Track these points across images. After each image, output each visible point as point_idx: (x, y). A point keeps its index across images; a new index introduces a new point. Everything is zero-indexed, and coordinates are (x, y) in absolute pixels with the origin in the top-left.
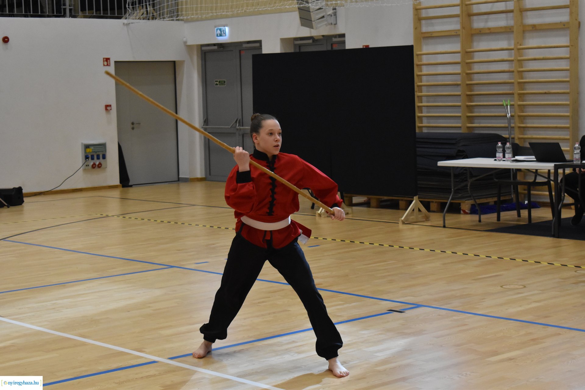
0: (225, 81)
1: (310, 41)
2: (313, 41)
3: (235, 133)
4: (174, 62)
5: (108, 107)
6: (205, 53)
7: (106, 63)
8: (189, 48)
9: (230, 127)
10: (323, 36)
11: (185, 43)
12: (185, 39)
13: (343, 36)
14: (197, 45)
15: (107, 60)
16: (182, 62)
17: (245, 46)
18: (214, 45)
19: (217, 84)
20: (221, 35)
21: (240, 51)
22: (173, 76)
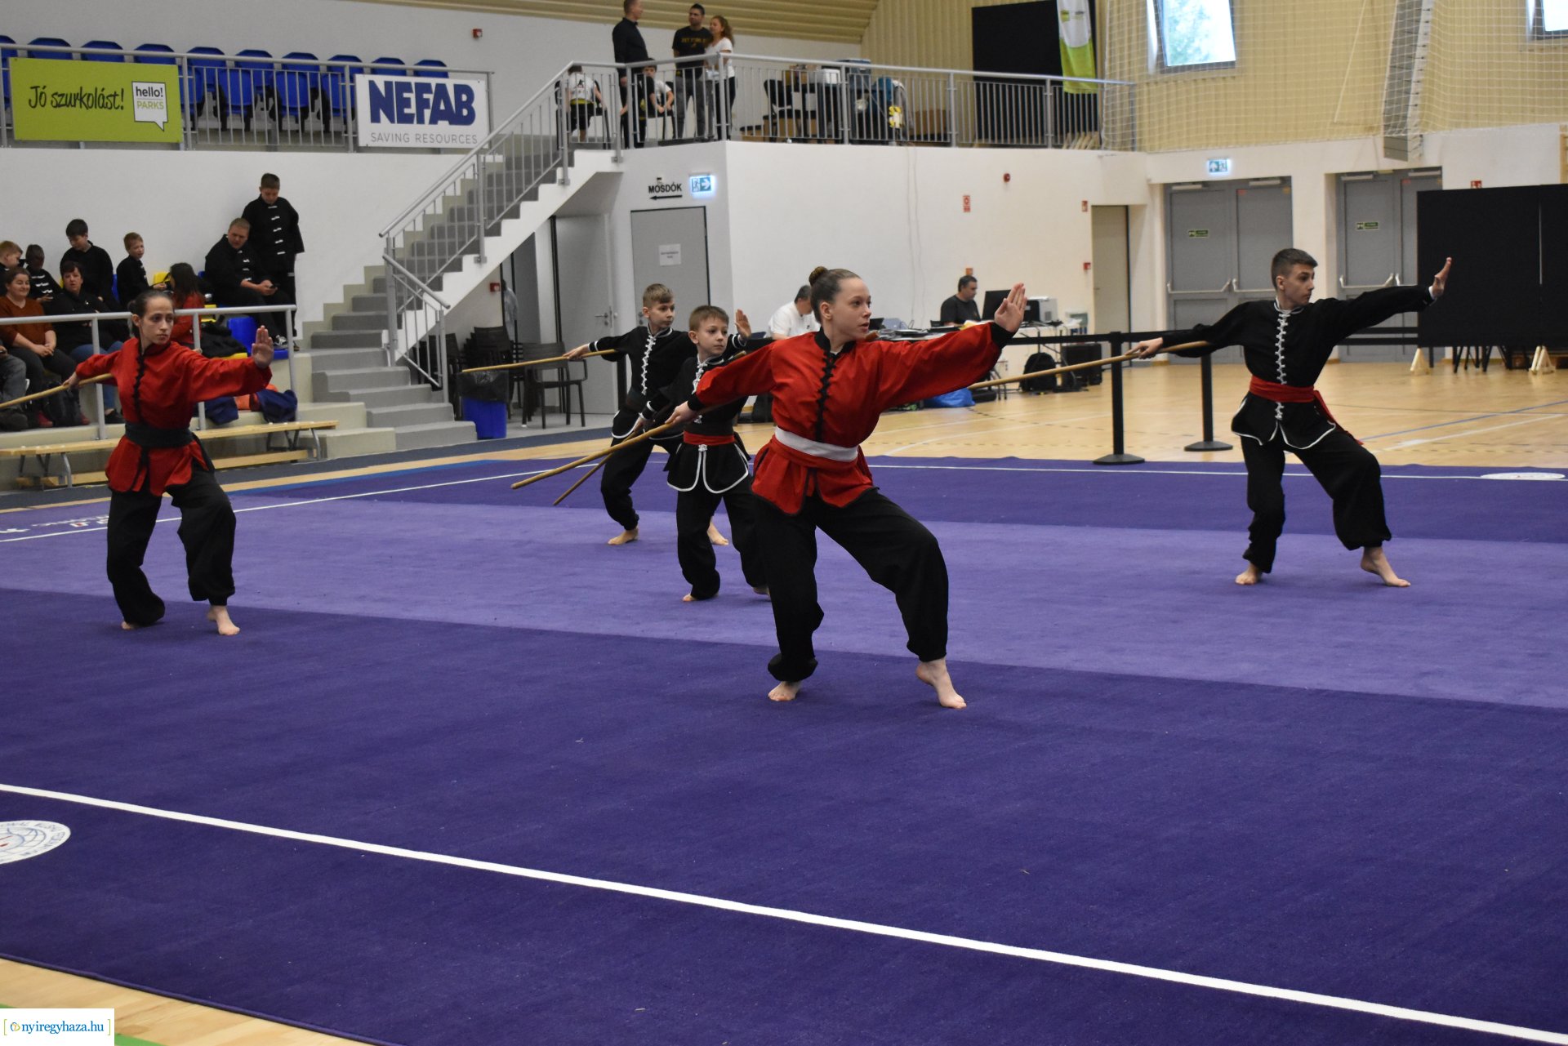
0: (1207, 232)
1: (1370, 177)
2: (1375, 176)
3: (1226, 299)
4: (1126, 208)
5: (1086, 265)
6: (1171, 195)
7: (1084, 208)
8: (1151, 186)
9: (1222, 290)
10: (1394, 170)
11: (1149, 180)
12: (1149, 176)
13: (1439, 168)
14: (1160, 184)
15: (1085, 203)
16: (1142, 207)
17: (1253, 183)
18: (1194, 183)
19: (1192, 235)
20: (1217, 170)
21: (1237, 191)
22: (1123, 226)
